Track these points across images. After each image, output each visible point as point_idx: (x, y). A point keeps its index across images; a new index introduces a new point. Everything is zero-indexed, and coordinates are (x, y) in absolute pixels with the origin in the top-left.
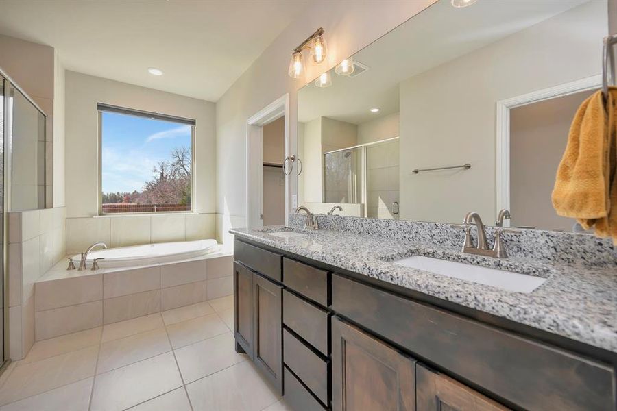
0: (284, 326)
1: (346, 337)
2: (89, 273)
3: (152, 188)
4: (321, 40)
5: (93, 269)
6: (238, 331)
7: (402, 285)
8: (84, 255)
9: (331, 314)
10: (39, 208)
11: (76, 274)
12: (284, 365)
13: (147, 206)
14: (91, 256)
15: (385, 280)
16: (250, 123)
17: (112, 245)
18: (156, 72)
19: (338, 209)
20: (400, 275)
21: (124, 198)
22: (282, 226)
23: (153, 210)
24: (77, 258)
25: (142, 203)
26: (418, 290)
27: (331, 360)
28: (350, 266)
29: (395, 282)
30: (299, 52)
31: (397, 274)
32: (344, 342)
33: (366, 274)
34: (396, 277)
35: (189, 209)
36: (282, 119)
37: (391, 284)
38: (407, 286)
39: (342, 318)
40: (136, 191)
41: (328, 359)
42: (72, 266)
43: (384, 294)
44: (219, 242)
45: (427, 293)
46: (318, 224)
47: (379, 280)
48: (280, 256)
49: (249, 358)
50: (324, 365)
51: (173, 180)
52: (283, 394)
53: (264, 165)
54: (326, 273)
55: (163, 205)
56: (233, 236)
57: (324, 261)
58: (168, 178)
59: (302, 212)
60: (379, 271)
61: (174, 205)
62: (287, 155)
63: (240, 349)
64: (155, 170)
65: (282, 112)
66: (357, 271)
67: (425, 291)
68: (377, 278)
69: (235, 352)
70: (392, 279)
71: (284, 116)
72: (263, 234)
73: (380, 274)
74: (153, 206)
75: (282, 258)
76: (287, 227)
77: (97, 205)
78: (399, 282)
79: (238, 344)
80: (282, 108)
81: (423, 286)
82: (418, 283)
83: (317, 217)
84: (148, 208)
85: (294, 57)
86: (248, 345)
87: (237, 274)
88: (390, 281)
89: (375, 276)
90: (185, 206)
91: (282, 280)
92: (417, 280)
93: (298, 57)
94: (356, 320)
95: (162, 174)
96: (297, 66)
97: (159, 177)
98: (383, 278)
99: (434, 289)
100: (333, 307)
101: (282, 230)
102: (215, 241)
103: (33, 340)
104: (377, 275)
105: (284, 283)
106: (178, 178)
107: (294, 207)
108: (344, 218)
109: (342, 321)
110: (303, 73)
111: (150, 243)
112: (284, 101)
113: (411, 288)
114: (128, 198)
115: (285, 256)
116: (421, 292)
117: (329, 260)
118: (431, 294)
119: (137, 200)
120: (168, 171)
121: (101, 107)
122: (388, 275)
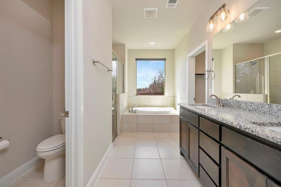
0: (200, 147)
1: (228, 157)
2: (133, 114)
3: (151, 86)
4: (224, 10)
5: (135, 113)
6: (181, 146)
7: (258, 135)
8: (132, 108)
9: (221, 145)
10: (122, 93)
11: (130, 114)
12: (199, 164)
13: (149, 93)
14: (134, 109)
15: (248, 132)
16: (189, 56)
17: (139, 106)
18: (152, 43)
19: (238, 97)
20: (257, 130)
21: (142, 90)
22: (203, 104)
23: (151, 95)
24: (131, 109)
25: (148, 92)
26: (267, 139)
27: (221, 166)
28: (230, 123)
29: (254, 133)
30: (212, 19)
31: (255, 130)
32: (228, 160)
33: (238, 128)
34: (255, 131)
35: (164, 95)
36: (204, 52)
37: (252, 134)
38: (261, 136)
39: (227, 148)
40: (146, 88)
41: (219, 165)
42: (129, 111)
43: (249, 139)
44: (175, 109)
45: (273, 141)
46: (223, 104)
47: (245, 131)
48: (198, 116)
49: (186, 159)
50: (217, 168)
51: (159, 83)
52: (199, 177)
53: (196, 75)
54: (219, 125)
55: (155, 93)
56: (179, 106)
57: (217, 120)
58: (157, 82)
59: (213, 97)
60: (245, 127)
61: (159, 93)
62: (206, 69)
63: (182, 154)
64: (152, 79)
65: (204, 49)
66: (234, 126)
67: (272, 140)
68: (244, 130)
69: (180, 155)
70: (252, 132)
71: (205, 51)
72: (192, 106)
73: (246, 128)
74: (151, 93)
75: (199, 117)
76: (206, 104)
77: (135, 92)
78: (256, 134)
79: (181, 152)
80: (204, 47)
81: (270, 137)
82: (268, 135)
83: (222, 100)
84: (150, 94)
85: (210, 22)
86: (185, 152)
87: (181, 122)
88: (251, 133)
89: (243, 129)
90: (162, 93)
91: (199, 127)
92: (267, 134)
93: (211, 22)
94: (234, 150)
95: (155, 80)
96: (211, 26)
97: (153, 82)
98: (247, 131)
99: (277, 140)
100: (222, 142)
101: (203, 105)
102: (173, 108)
103: (121, 131)
104: (244, 129)
105: (200, 128)
106: (160, 82)
107: (210, 94)
108: (239, 102)
109: (227, 149)
110: (214, 28)
111: (150, 106)
112: (206, 43)
113: (263, 137)
114: (144, 90)
115: (201, 116)
116: (269, 141)
117: (220, 119)
118: (275, 142)
119: (146, 91)
120: (157, 79)
121: (137, 59)
122: (250, 129)
